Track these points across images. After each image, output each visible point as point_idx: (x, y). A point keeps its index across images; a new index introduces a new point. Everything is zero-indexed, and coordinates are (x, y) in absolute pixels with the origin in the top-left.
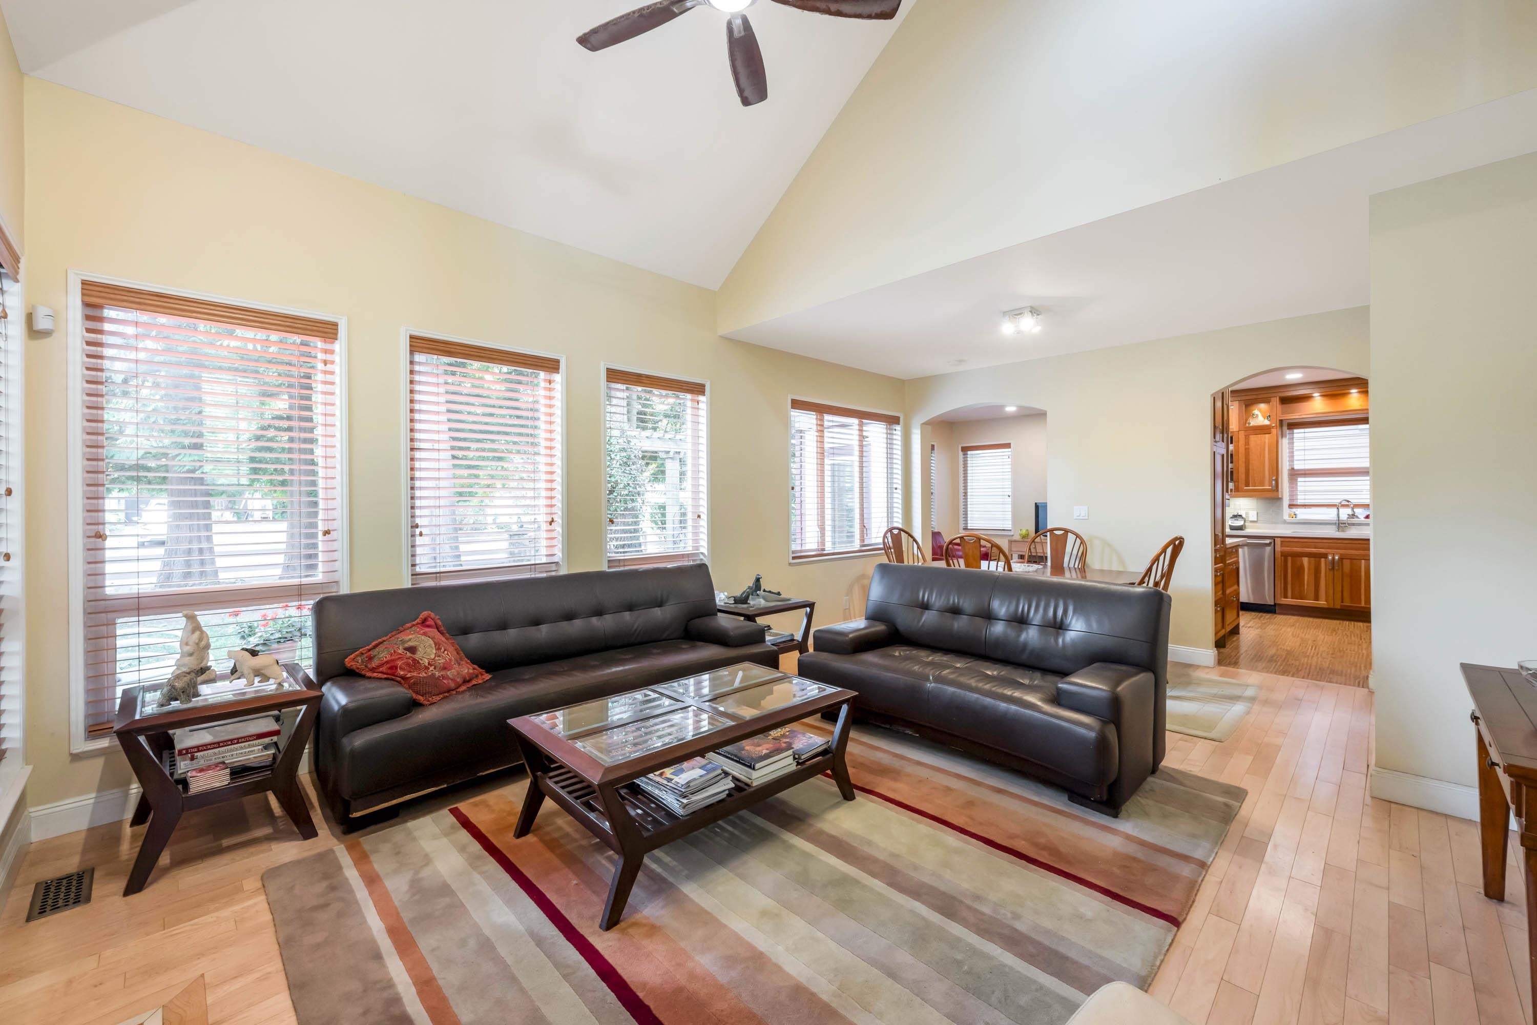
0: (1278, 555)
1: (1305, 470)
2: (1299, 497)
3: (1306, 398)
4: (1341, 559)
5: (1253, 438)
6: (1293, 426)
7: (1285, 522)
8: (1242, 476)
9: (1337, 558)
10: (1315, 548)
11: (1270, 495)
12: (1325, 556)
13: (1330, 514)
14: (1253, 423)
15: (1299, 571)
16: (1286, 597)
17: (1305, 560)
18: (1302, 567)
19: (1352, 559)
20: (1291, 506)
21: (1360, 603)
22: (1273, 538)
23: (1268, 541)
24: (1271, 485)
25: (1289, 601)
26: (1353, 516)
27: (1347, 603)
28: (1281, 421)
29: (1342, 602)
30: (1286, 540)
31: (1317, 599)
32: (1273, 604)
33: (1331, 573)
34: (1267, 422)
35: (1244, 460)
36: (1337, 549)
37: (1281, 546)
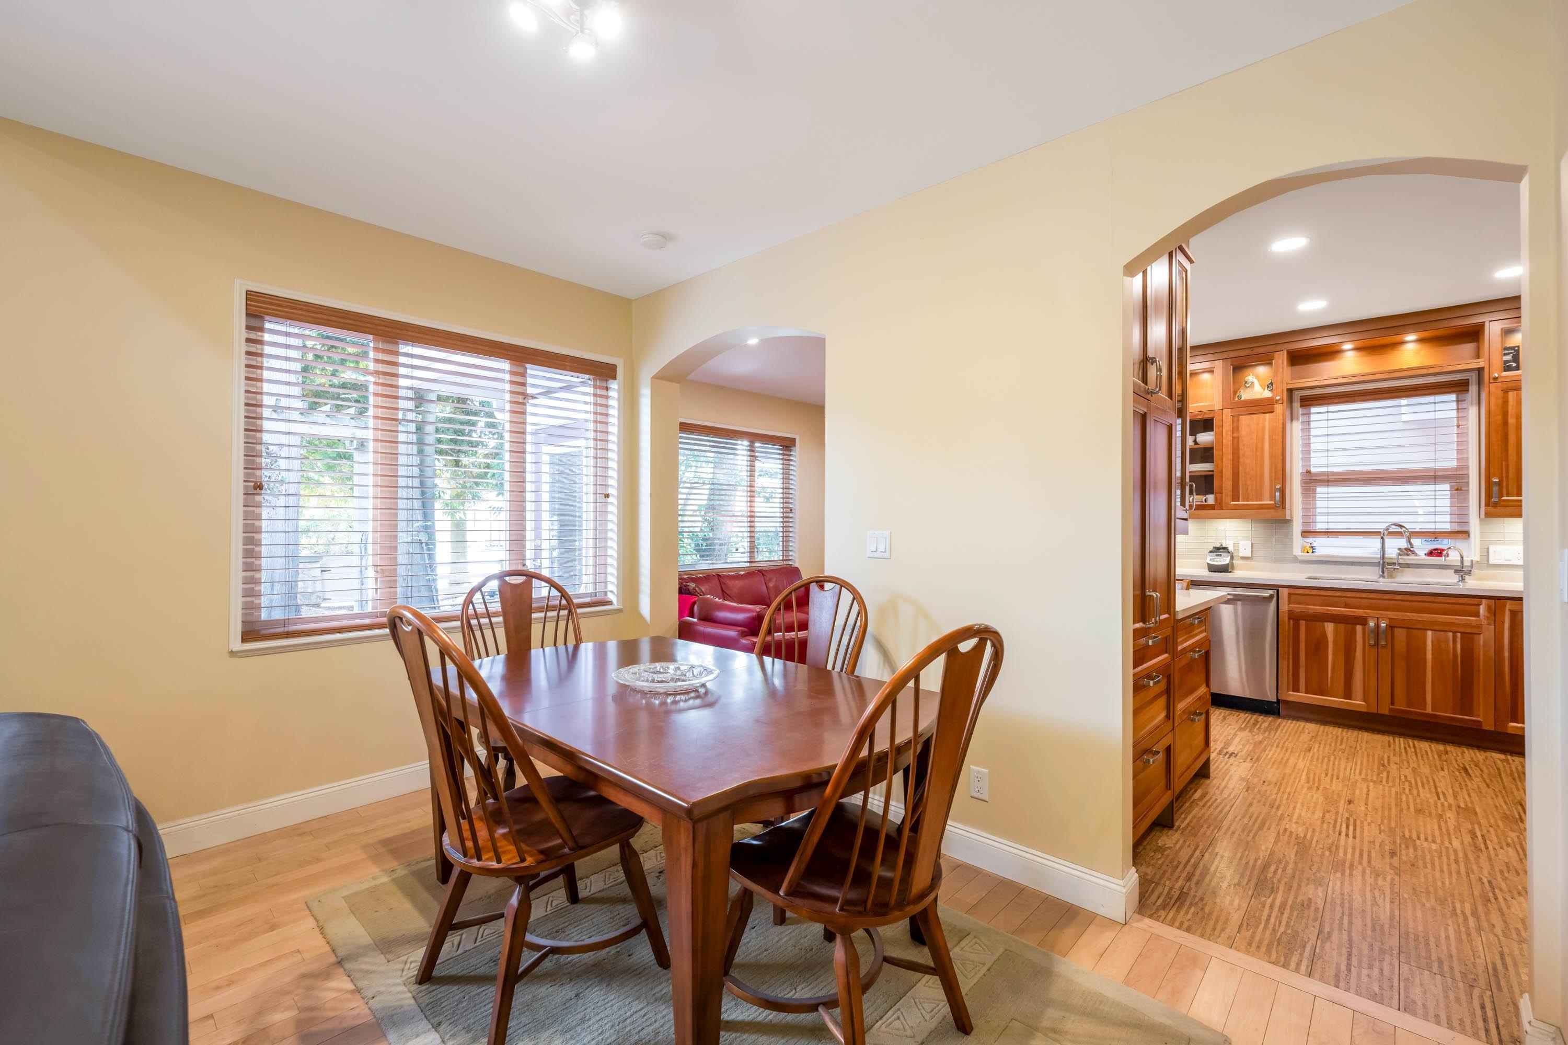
0: (1284, 617)
1: (1328, 474)
2: (1319, 518)
3: (1329, 353)
4: (1391, 627)
5: (1244, 420)
6: (1309, 401)
7: (1296, 560)
8: (1227, 484)
9: (1383, 625)
10: (1346, 606)
11: (1271, 514)
12: (1363, 621)
13: (1369, 548)
14: (1245, 395)
15: (1318, 647)
16: (1296, 689)
17: (1330, 628)
18: (1324, 636)
19: (1409, 627)
20: (1306, 533)
21: (1425, 709)
22: (1277, 588)
23: (1267, 593)
24: (1273, 497)
25: (1301, 696)
26: (1409, 551)
27: (1401, 705)
28: (1290, 391)
29: (1392, 703)
30: (1297, 592)
31: (1348, 695)
32: (1275, 700)
33: (1374, 650)
34: (1267, 394)
35: (1230, 456)
36: (1386, 609)
37: (1289, 603)
